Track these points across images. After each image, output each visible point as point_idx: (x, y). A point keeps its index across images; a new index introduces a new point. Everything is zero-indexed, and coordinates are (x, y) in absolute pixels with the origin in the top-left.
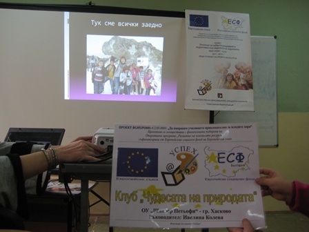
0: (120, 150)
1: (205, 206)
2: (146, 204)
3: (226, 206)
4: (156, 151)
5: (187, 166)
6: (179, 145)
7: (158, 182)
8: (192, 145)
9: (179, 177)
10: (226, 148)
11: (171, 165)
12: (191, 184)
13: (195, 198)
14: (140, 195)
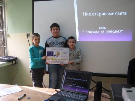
0: (47, 52)
1: (61, 60)
2: (52, 60)
3: (64, 60)
4: (53, 52)
5: (58, 54)
6: (57, 51)
7: (53, 57)
8: (59, 51)
9: (57, 56)
10: (64, 51)
11: (55, 54)
12: (59, 57)
13: (59, 59)
14: (51, 59)
